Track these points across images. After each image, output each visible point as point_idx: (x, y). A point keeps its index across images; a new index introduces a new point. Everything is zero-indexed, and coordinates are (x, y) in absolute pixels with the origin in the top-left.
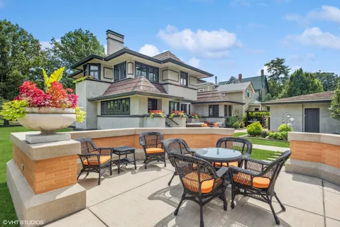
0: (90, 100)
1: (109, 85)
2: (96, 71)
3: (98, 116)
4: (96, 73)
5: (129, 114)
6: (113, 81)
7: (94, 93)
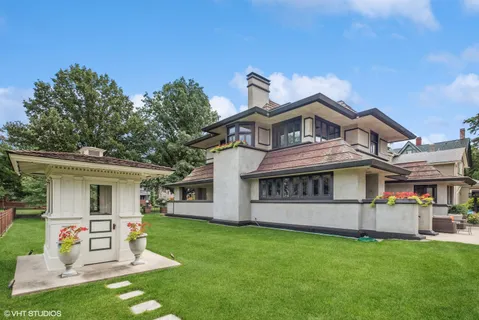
0: (244, 178)
1: (264, 154)
2: (248, 133)
3: (252, 202)
4: (249, 137)
5: (332, 198)
6: (270, 148)
7: (247, 167)
